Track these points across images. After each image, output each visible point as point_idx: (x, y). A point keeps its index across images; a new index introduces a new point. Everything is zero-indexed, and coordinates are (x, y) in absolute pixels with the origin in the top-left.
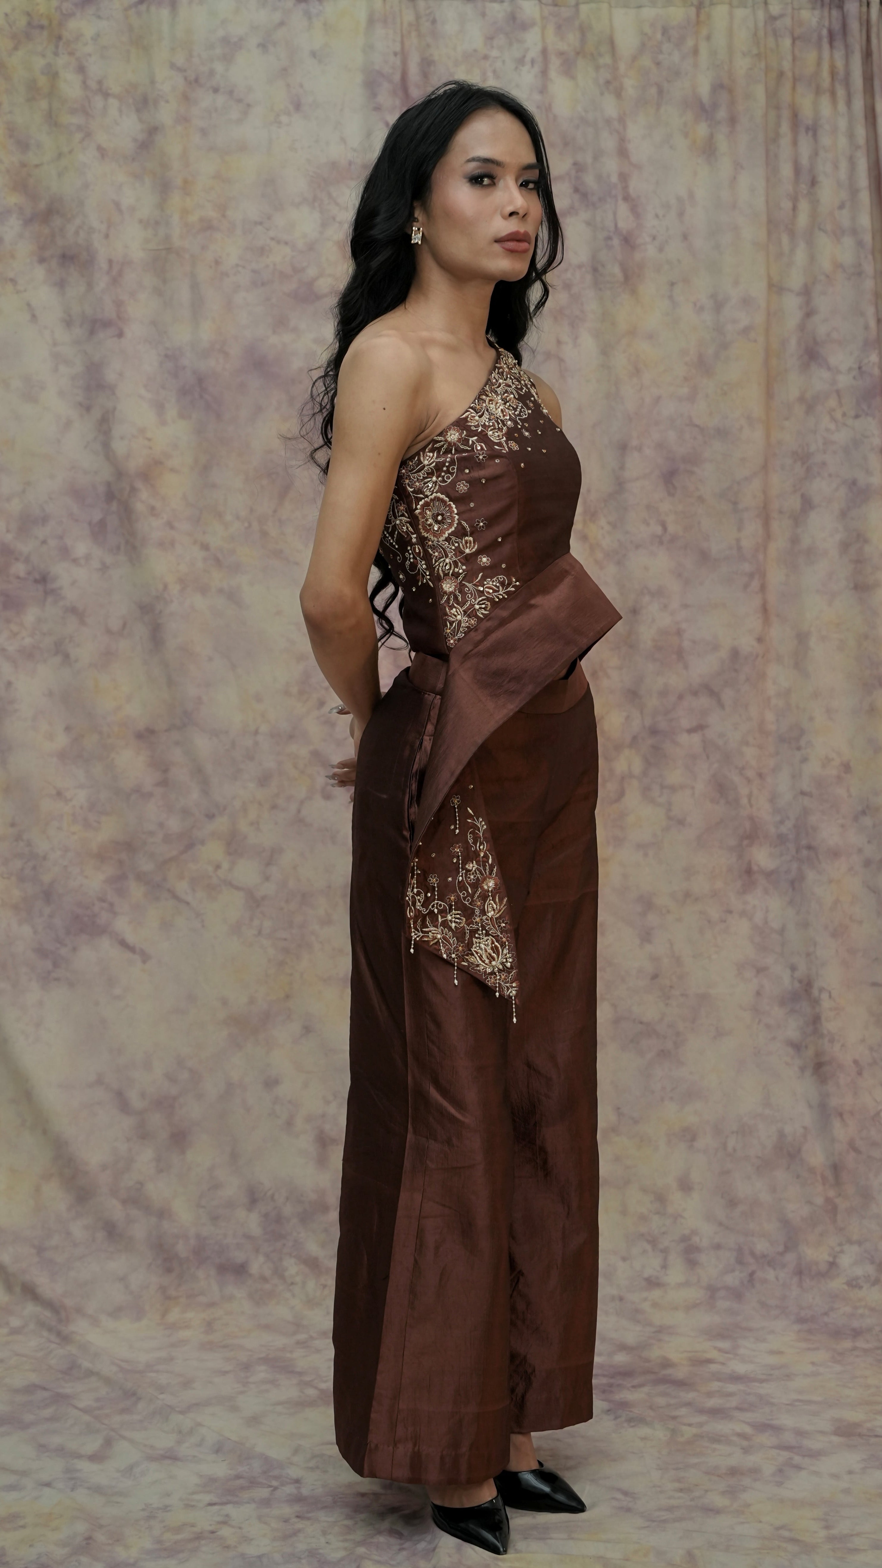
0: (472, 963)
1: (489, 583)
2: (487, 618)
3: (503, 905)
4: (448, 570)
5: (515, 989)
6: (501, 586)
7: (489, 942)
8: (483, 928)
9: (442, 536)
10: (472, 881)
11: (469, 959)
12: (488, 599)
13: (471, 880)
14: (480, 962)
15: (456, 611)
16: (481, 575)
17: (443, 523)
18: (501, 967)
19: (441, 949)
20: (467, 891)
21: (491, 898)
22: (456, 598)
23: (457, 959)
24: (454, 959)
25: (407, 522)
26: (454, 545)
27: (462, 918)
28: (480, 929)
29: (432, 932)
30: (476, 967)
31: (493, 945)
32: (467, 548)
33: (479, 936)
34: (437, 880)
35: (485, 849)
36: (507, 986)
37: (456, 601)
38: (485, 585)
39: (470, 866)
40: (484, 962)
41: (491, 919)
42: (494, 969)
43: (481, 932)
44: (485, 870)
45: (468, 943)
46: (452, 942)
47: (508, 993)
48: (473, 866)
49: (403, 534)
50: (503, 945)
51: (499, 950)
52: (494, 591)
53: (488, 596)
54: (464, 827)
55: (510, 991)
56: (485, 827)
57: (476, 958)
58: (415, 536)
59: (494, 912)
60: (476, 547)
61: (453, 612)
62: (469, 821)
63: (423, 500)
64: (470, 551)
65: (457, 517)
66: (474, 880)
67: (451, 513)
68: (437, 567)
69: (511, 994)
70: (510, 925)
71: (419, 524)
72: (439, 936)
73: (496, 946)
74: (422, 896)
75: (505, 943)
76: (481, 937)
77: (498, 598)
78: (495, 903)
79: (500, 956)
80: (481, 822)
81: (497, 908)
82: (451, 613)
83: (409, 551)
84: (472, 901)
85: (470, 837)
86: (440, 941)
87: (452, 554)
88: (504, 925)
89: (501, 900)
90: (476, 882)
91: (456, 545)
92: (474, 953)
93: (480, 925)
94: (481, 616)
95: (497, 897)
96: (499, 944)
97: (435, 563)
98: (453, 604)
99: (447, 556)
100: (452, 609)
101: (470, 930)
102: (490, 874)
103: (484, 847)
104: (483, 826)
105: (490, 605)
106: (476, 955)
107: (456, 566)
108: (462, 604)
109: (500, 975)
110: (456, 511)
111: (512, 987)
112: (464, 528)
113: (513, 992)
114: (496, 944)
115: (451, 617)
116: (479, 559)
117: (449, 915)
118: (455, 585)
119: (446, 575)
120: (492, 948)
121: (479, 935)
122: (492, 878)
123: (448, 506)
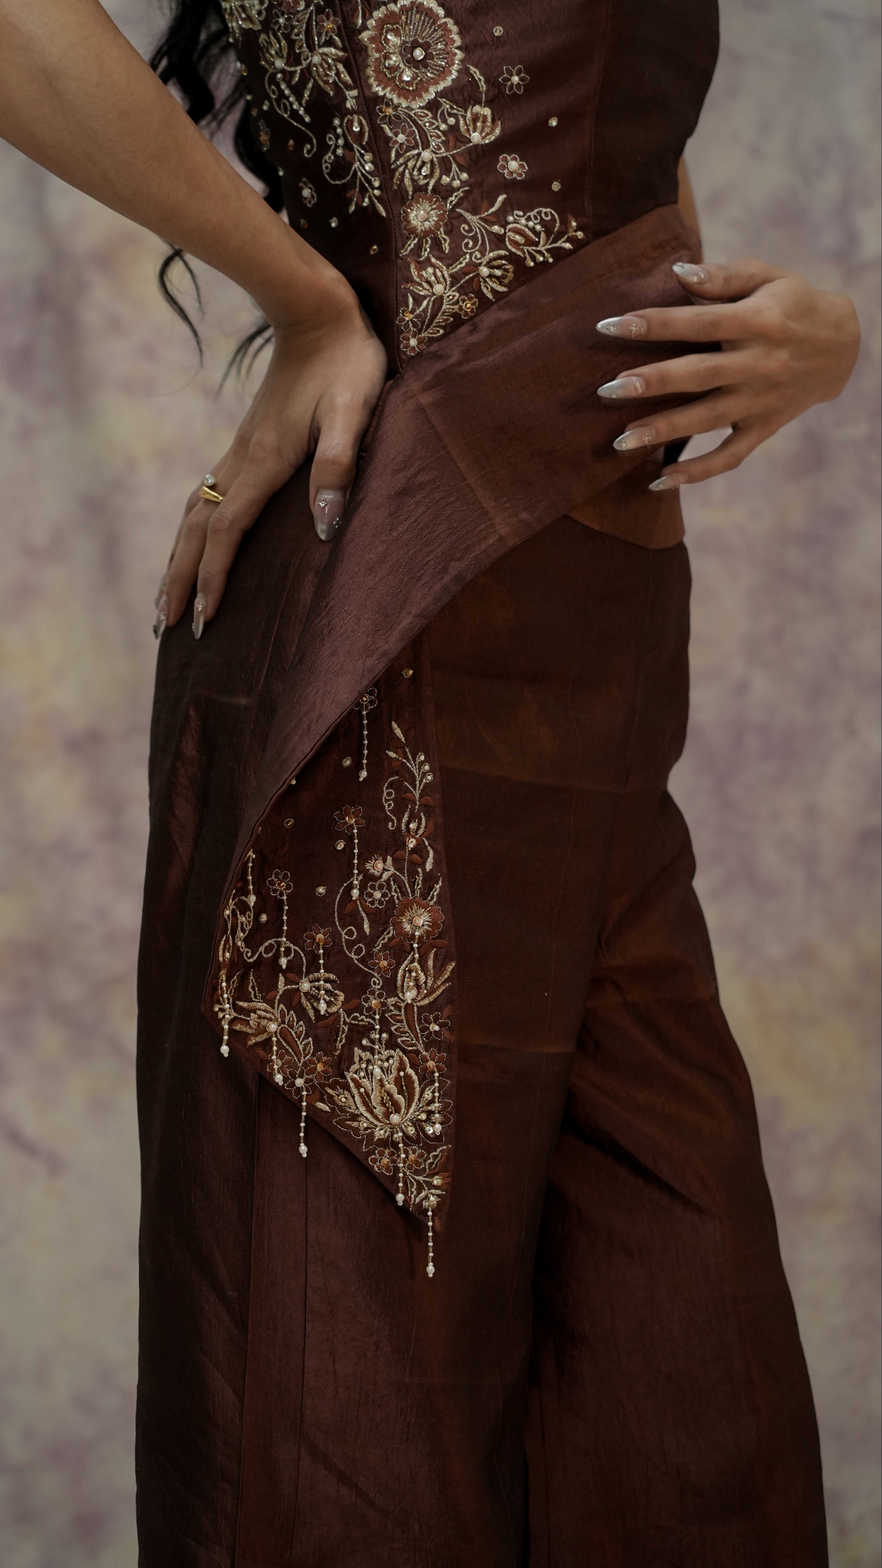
0: (342, 1109)
1: (519, 220)
2: (501, 303)
3: (443, 979)
4: (425, 177)
5: (438, 1192)
6: (545, 232)
7: (394, 1063)
8: (385, 1025)
9: (421, 96)
10: (376, 905)
11: (336, 1098)
12: (511, 258)
13: (372, 903)
14: (362, 1110)
15: (435, 275)
16: (501, 198)
17: (426, 66)
18: (411, 1131)
19: (272, 1061)
20: (360, 928)
21: (417, 956)
22: (437, 244)
23: (307, 1091)
24: (299, 1090)
25: (337, 60)
26: (445, 121)
27: (336, 992)
28: (378, 1027)
29: (259, 1012)
30: (349, 1120)
31: (402, 1074)
32: (475, 130)
33: (369, 1044)
34: (288, 887)
35: (420, 832)
36: (418, 1182)
37: (436, 253)
38: (509, 223)
39: (377, 866)
40: (370, 1110)
41: (409, 1007)
42: (392, 1133)
43: (378, 1036)
44: (412, 884)
45: (340, 1057)
46: (301, 1048)
47: (418, 1200)
48: (384, 870)
49: (328, 89)
50: (426, 1079)
51: (414, 1089)
52: (530, 242)
53: (514, 250)
54: (379, 766)
55: (423, 1194)
56: (429, 778)
57: (353, 1097)
58: (355, 93)
59: (419, 993)
60: (498, 131)
61: (425, 274)
62: (392, 755)
63: (383, 8)
64: (483, 138)
65: (460, 55)
66: (381, 902)
67: (446, 45)
68: (401, 169)
69: (425, 1204)
70: (450, 1029)
71: (367, 66)
72: (273, 1027)
73: (408, 1077)
74: (249, 917)
75: (433, 1072)
76: (377, 1047)
77: (533, 258)
78: (424, 969)
79: (414, 1104)
80: (422, 763)
81: (426, 983)
82: (420, 276)
83: (335, 129)
84: (370, 955)
85: (389, 794)
86: (274, 1039)
87: (439, 140)
88: (437, 1028)
89: (439, 968)
90: (386, 909)
91: (451, 121)
92: (352, 1085)
93: (377, 1017)
94: (490, 296)
95: (432, 956)
96: (417, 1074)
97: (395, 161)
98: (428, 259)
99: (426, 145)
100: (425, 269)
101: (350, 1024)
102: (425, 895)
103: (418, 828)
104: (424, 775)
105: (514, 272)
106: (354, 1090)
107: (447, 170)
108: (451, 259)
109: (406, 1152)
110: (458, 42)
111: (431, 1186)
112: (474, 83)
113: (432, 1198)
114: (410, 1071)
115: (421, 285)
116: (501, 163)
117: (304, 980)
118: (437, 216)
119: (420, 189)
120: (398, 1081)
121: (372, 1041)
122: (425, 907)
123: (440, 26)
